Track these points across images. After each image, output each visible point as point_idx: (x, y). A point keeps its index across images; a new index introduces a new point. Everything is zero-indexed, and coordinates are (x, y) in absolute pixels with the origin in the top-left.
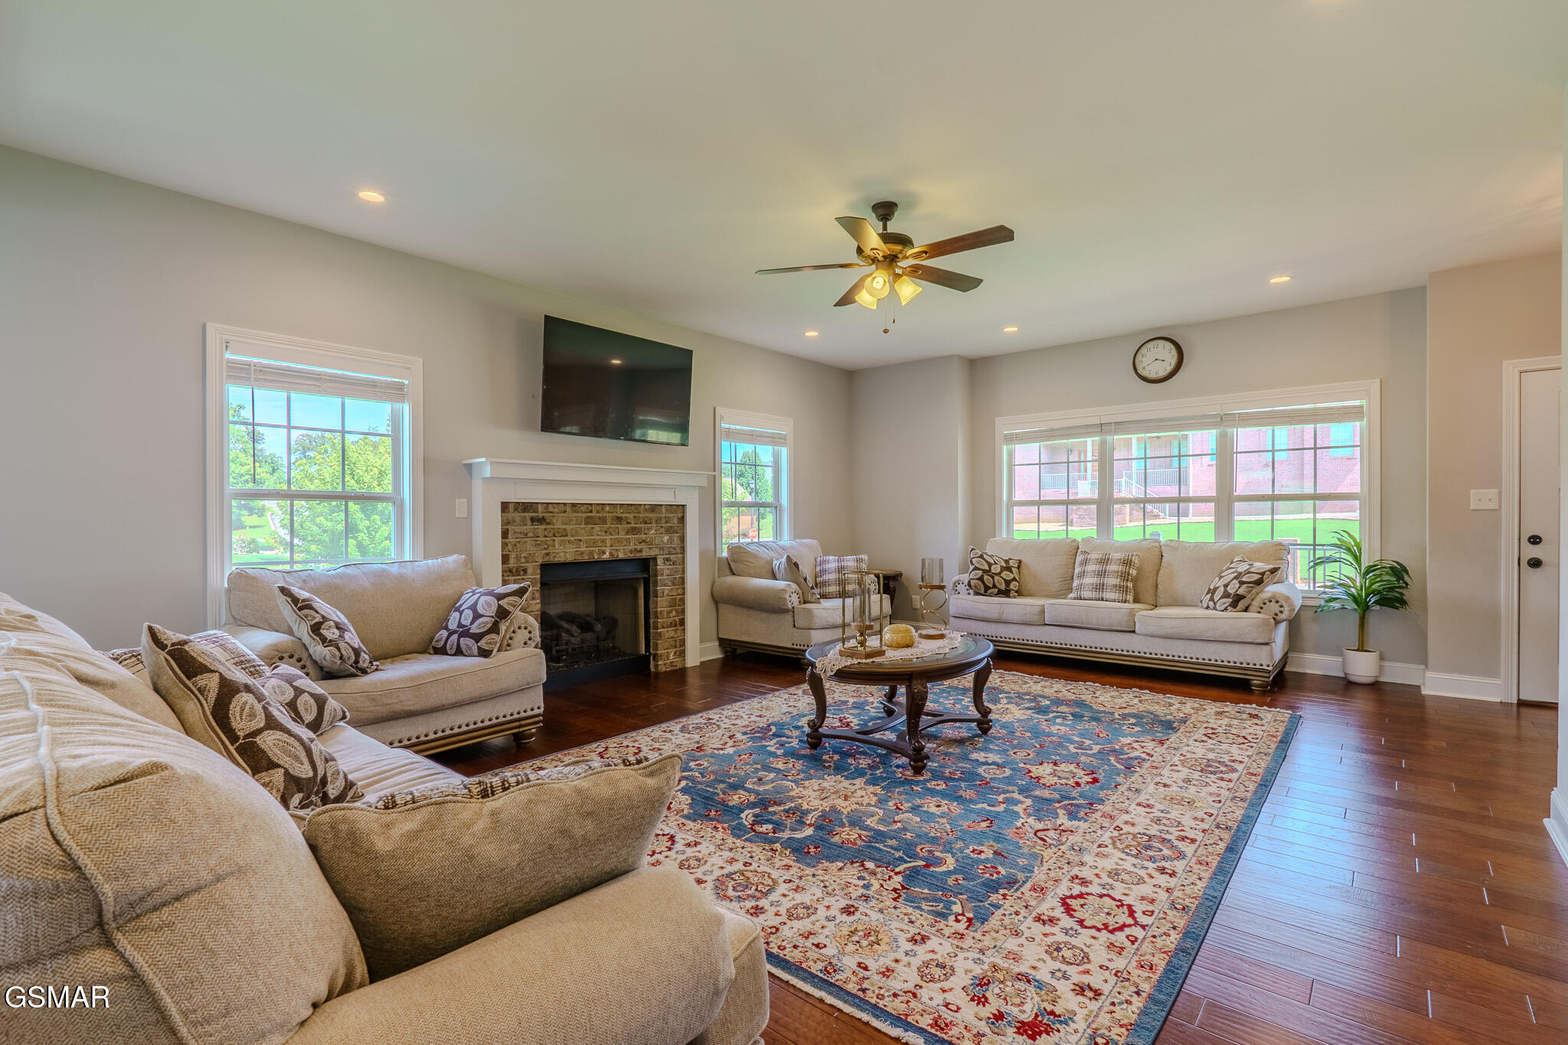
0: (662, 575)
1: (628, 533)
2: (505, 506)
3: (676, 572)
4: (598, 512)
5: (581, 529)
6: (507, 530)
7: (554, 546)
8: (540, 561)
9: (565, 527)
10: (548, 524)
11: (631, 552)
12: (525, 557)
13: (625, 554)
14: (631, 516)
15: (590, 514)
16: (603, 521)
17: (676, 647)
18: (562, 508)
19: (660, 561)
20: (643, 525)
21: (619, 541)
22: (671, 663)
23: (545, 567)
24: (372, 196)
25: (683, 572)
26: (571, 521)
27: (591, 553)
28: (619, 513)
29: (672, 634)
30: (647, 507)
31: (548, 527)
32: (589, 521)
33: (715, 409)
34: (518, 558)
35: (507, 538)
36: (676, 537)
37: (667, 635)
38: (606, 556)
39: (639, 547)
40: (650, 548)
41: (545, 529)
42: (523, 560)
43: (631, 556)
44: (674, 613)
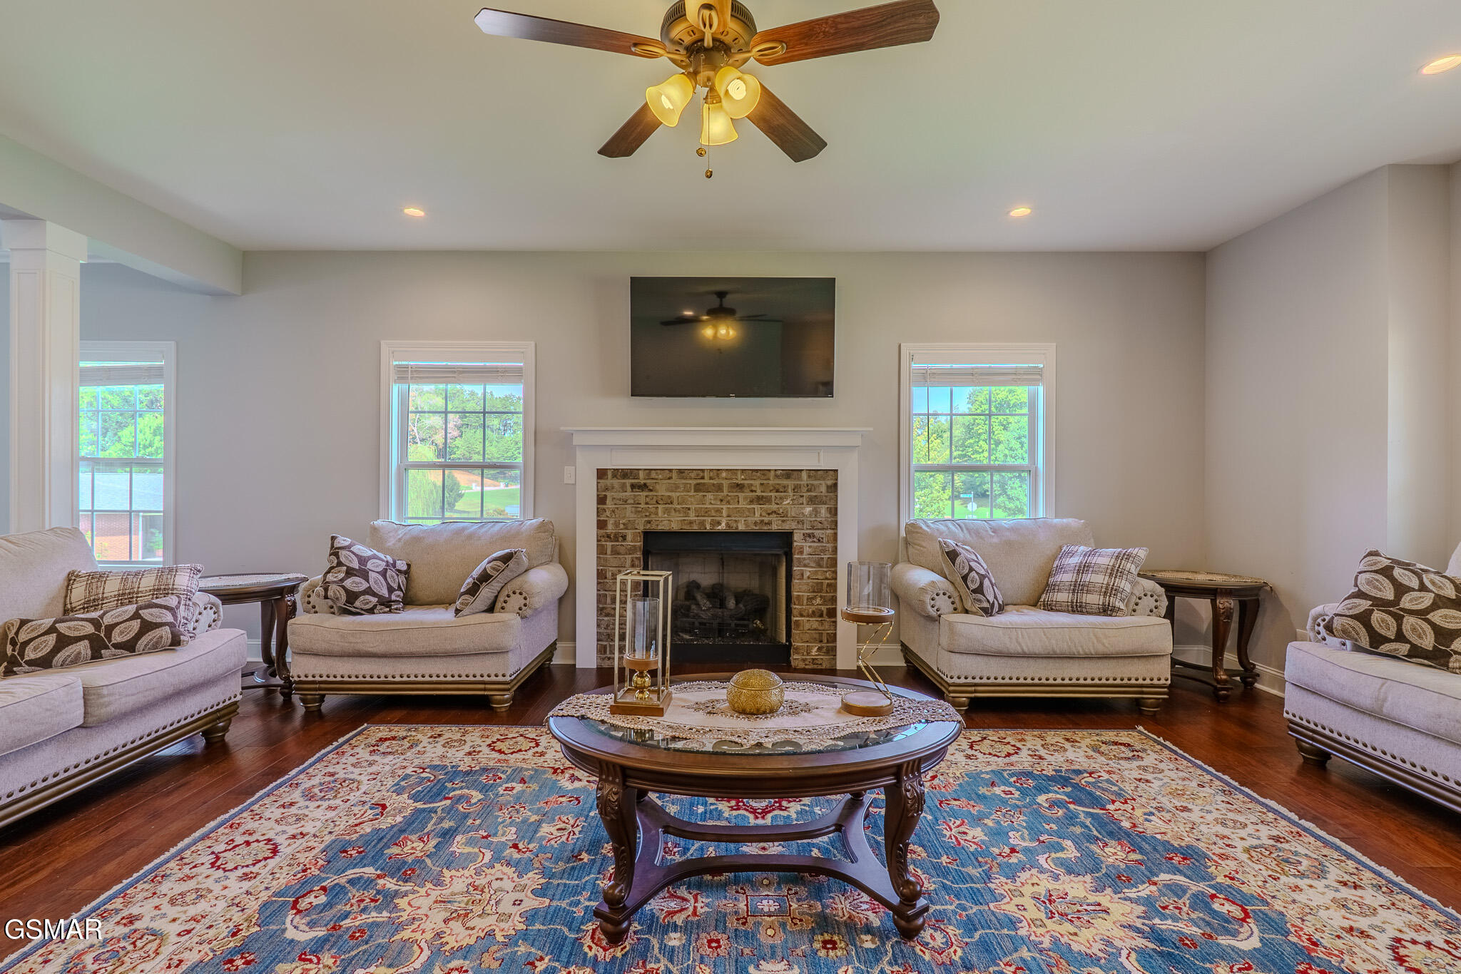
0: (801, 553)
1: (751, 502)
2: (601, 474)
3: (824, 551)
4: (711, 478)
5: (690, 496)
6: (606, 496)
7: (657, 514)
8: (641, 528)
9: (670, 494)
10: (651, 490)
11: (756, 523)
12: (624, 524)
13: (747, 525)
14: (757, 483)
15: (702, 481)
16: (719, 488)
17: (821, 641)
18: (667, 474)
19: (797, 537)
20: (773, 494)
21: (739, 511)
22: (813, 659)
23: (647, 535)
24: (414, 212)
25: (835, 550)
26: (678, 487)
27: (702, 523)
28: (740, 479)
29: (815, 625)
30: (779, 473)
31: (651, 493)
32: (698, 488)
33: (900, 346)
34: (616, 524)
35: (605, 504)
36: (823, 510)
37: (807, 626)
38: (722, 527)
39: (766, 519)
40: (783, 521)
41: (646, 496)
42: (622, 526)
43: (756, 529)
44: (818, 601)
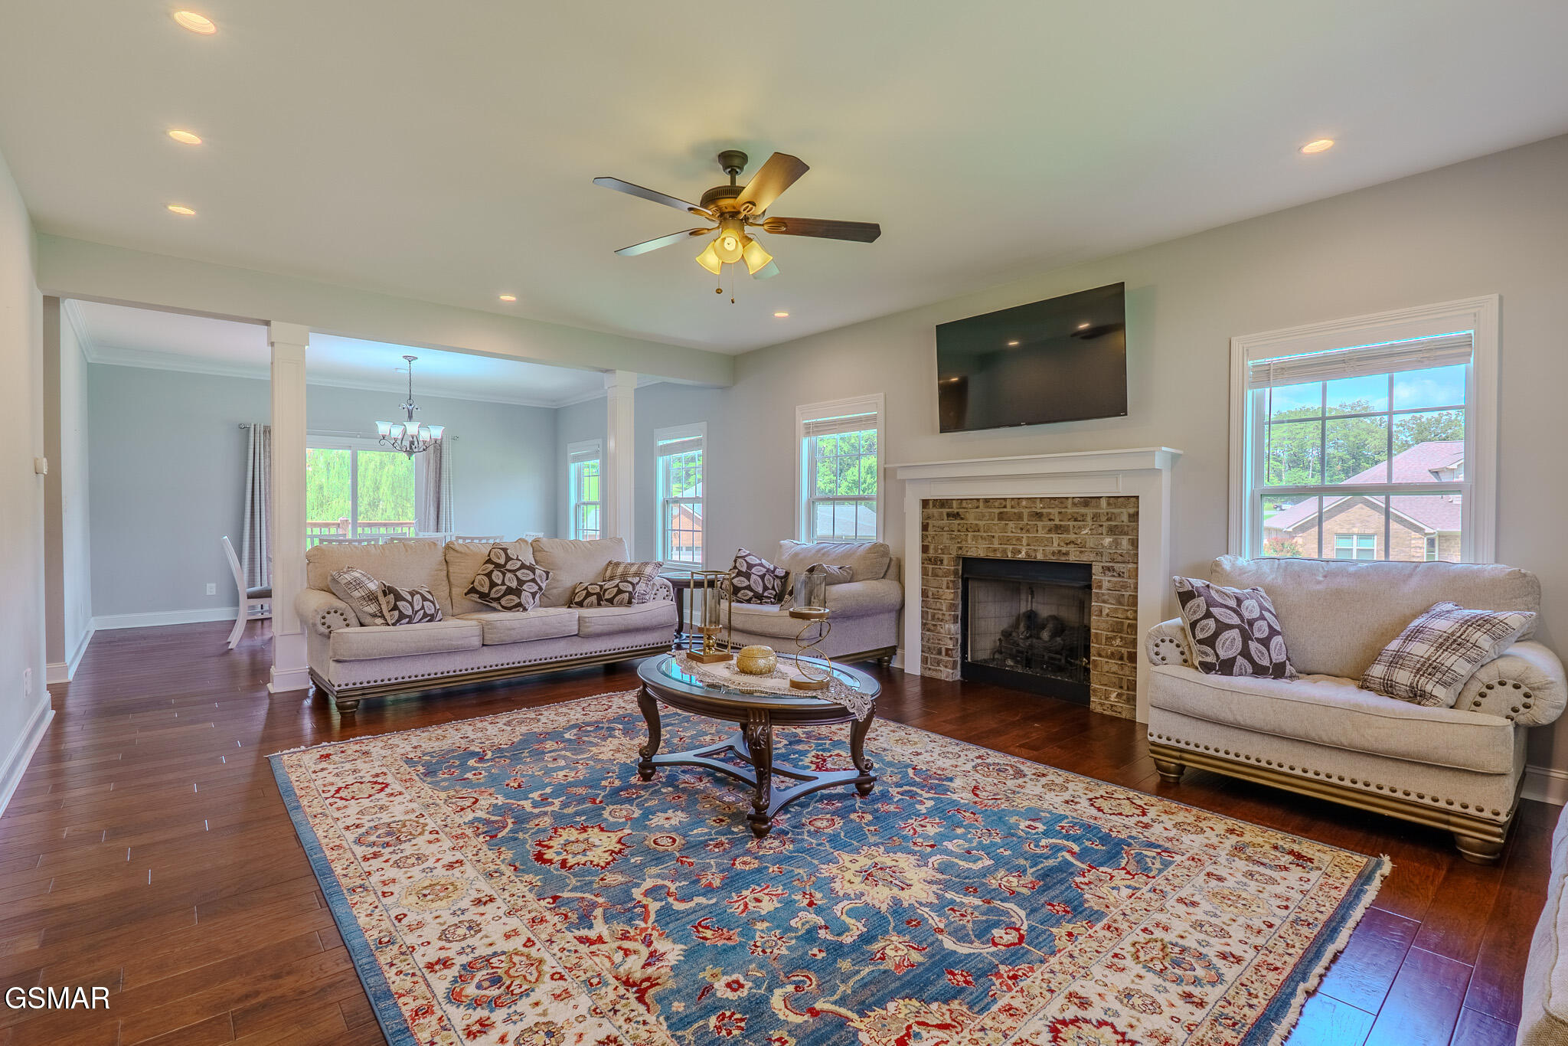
0: (1100, 587)
1: (1050, 531)
2: (925, 503)
3: (1125, 587)
4: (1012, 507)
5: (994, 524)
6: (928, 523)
7: (966, 541)
8: (954, 553)
9: (977, 522)
10: (962, 519)
11: (1053, 553)
12: (941, 549)
13: (1045, 555)
14: (1054, 512)
15: (1005, 510)
16: (1020, 517)
17: (1121, 687)
18: (975, 503)
19: (1096, 569)
20: (1071, 523)
21: (1037, 540)
22: (1112, 706)
24: (782, 314)
25: (1136, 588)
26: (984, 516)
27: (1005, 551)
28: (1039, 507)
29: (1115, 668)
30: (1076, 500)
31: (962, 522)
32: (1001, 516)
33: (1230, 340)
34: (936, 550)
35: (927, 530)
36: (1125, 542)
37: (1106, 668)
38: (1022, 556)
39: (1064, 549)
40: (1081, 552)
41: (959, 524)
42: (940, 551)
43: (1054, 559)
44: (1118, 642)
